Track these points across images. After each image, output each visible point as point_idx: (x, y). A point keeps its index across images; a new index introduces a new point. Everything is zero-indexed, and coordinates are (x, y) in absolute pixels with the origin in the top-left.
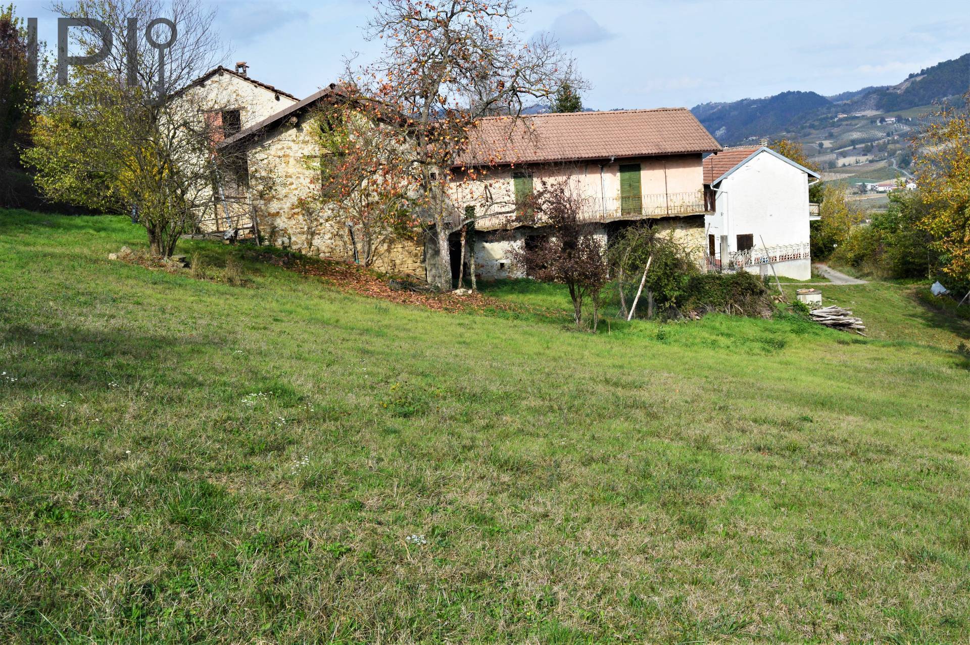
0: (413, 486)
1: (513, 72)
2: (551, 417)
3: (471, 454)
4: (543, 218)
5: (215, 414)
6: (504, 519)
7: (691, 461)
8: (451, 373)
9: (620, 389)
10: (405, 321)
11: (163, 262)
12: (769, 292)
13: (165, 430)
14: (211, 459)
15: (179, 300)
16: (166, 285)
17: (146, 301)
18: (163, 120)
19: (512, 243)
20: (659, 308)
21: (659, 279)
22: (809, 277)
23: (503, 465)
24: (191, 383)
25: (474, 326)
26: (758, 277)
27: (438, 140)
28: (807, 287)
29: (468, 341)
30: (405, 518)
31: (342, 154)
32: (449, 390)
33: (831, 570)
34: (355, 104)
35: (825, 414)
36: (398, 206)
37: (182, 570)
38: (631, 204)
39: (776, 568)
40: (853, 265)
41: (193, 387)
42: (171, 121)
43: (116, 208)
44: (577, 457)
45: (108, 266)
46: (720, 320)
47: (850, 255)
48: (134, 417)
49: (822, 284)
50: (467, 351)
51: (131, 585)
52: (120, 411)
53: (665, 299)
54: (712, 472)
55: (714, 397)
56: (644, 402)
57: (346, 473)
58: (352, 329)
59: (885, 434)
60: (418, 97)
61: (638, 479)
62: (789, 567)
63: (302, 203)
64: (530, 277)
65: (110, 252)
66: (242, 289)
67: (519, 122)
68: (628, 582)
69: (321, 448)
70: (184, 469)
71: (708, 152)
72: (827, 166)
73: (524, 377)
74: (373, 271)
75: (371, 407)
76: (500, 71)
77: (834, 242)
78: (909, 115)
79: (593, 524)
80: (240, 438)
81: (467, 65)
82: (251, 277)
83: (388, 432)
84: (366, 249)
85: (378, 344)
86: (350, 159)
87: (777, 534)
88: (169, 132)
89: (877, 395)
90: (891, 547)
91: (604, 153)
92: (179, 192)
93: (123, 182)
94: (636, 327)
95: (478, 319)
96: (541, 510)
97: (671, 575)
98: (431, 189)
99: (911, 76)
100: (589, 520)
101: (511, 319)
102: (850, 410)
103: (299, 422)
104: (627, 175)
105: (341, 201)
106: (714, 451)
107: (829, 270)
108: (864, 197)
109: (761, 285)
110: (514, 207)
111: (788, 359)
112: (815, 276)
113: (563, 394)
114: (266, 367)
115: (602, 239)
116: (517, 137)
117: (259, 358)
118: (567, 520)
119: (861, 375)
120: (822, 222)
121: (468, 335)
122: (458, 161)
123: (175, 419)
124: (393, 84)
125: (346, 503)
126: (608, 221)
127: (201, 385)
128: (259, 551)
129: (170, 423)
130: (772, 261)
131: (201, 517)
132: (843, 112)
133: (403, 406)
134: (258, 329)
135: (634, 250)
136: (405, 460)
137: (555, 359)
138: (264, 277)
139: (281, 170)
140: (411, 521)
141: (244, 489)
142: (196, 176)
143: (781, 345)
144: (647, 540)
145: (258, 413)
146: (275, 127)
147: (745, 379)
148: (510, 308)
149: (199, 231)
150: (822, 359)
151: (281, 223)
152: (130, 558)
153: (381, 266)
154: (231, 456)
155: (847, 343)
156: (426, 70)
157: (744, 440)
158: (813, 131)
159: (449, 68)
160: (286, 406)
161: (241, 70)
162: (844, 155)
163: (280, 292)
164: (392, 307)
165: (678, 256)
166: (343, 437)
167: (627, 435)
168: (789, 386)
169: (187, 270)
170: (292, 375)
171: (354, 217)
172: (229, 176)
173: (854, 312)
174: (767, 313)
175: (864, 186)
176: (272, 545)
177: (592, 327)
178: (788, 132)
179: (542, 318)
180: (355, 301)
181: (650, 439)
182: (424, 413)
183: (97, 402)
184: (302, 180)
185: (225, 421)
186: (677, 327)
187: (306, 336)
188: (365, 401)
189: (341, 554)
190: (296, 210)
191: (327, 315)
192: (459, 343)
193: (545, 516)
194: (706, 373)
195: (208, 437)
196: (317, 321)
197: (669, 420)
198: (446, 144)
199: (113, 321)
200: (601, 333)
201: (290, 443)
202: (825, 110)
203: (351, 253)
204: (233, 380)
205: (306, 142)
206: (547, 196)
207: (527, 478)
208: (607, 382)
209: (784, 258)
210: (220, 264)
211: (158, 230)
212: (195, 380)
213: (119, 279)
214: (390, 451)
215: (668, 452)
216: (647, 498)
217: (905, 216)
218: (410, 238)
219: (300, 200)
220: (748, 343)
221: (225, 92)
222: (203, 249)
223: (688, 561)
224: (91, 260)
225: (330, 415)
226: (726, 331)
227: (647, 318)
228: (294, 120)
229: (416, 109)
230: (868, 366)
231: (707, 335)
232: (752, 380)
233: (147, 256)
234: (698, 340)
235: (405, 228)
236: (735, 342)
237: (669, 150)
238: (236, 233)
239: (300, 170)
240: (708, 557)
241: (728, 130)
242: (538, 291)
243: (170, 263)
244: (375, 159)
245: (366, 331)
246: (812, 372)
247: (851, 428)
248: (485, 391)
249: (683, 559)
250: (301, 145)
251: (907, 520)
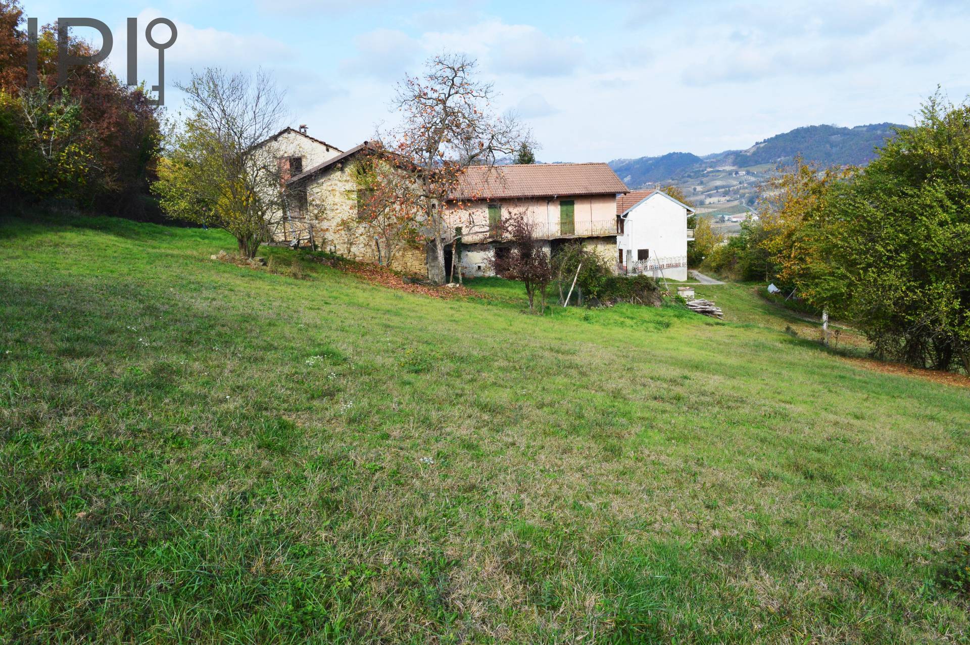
0: (423, 422)
1: (490, 136)
2: (514, 374)
3: (462, 400)
4: (508, 236)
5: (287, 370)
6: (485, 447)
7: (610, 407)
8: (446, 342)
9: (560, 354)
10: (413, 305)
11: (248, 261)
12: (659, 289)
13: (253, 381)
14: (284, 401)
15: (260, 288)
16: (250, 278)
17: (236, 289)
18: (250, 164)
19: (487, 253)
20: (585, 298)
21: (586, 279)
22: (686, 279)
23: (484, 408)
24: (270, 347)
25: (461, 309)
26: (652, 279)
27: (438, 182)
28: (685, 286)
29: (457, 319)
30: (418, 445)
31: (372, 190)
32: (445, 354)
33: (708, 485)
34: (381, 156)
35: (698, 374)
36: (410, 226)
37: (267, 482)
38: (567, 227)
39: (670, 483)
40: (715, 271)
41: (271, 350)
42: (254, 165)
43: (217, 223)
44: (534, 403)
45: (211, 264)
46: (626, 308)
47: (713, 264)
48: (231, 372)
49: (694, 284)
50: (456, 327)
51: (233, 493)
52: (221, 367)
53: (590, 292)
54: (624, 415)
55: (623, 361)
56: (577, 365)
57: (377, 412)
58: (378, 310)
59: (739, 389)
60: (424, 152)
61: (575, 419)
62: (679, 483)
63: (344, 223)
64: (498, 276)
65: (212, 254)
66: (302, 281)
67: (493, 170)
68: (571, 492)
69: (361, 394)
70: (266, 409)
71: (620, 193)
72: (698, 203)
73: (496, 346)
74: (391, 270)
75: (393, 365)
76: (480, 135)
77: (702, 255)
78: (755, 170)
79: (547, 451)
80: (304, 387)
81: (458, 130)
82: (309, 273)
83: (405, 383)
84: (387, 255)
85: (396, 321)
86: (377, 193)
87: (670, 459)
88: (254, 172)
89: (733, 361)
90: (748, 469)
91: (549, 192)
92: (260, 213)
93: (221, 206)
94: (569, 312)
95: (463, 304)
96: (510, 440)
97: (600, 487)
98: (432, 215)
99: (757, 143)
100: (543, 447)
101: (486, 305)
102: (715, 372)
103: (344, 376)
104: (565, 208)
105: (371, 222)
106: (625, 399)
107: (699, 274)
108: (723, 225)
109: (653, 284)
110: (488, 228)
111: (673, 335)
112: (690, 278)
113: (522, 358)
114: (320, 336)
115: (547, 250)
116: (492, 180)
117: (315, 330)
118: (528, 447)
119: (721, 347)
120: (695, 241)
121: (457, 316)
122: (451, 196)
123: (259, 374)
124: (408, 143)
125: (378, 434)
126: (551, 239)
127: (276, 349)
128: (320, 468)
129: (256, 376)
130: (661, 268)
131: (279, 444)
132: (711, 167)
133: (414, 365)
134: (314, 309)
135: (570, 259)
136: (417, 403)
137: (515, 333)
138: (318, 273)
139: (330, 200)
140: (422, 446)
141: (308, 424)
142: (272, 203)
143: (668, 325)
144: (582, 462)
145: (316, 369)
146: (327, 170)
147: (644, 349)
148: (485, 297)
149: (273, 241)
150: (695, 335)
151: (329, 236)
152: (231, 474)
153: (397, 266)
154: (298, 400)
155: (712, 325)
156: (430, 133)
157: (645, 392)
158: (689, 179)
159: (446, 133)
160: (335, 364)
161: (303, 130)
162: (710, 196)
163: (328, 284)
164: (405, 295)
165: (599, 264)
166: (373, 387)
167: (566, 387)
168: (674, 354)
169: (265, 267)
170: (338, 342)
171: (379, 233)
172: (294, 203)
173: (716, 303)
174: (658, 303)
175: (723, 217)
176: (329, 464)
177: (540, 312)
178: (673, 180)
179: (506, 303)
180: (380, 291)
181: (582, 390)
182: (429, 370)
183: (205, 361)
184: (344, 207)
185: (294, 375)
186: (598, 312)
187: (347, 315)
188: (389, 361)
189: (376, 470)
190: (340, 228)
191: (361, 301)
192: (451, 321)
193: (513, 444)
194: (617, 344)
195: (283, 386)
196: (354, 304)
197: (594, 377)
198: (443, 184)
199: (214, 303)
200: (546, 315)
201: (339, 391)
202: (698, 165)
203: (377, 258)
204: (298, 345)
205: (347, 181)
206: (512, 221)
207: (500, 417)
208: (551, 350)
209: (669, 266)
210: (288, 264)
211: (245, 240)
212: (272, 345)
213: (218, 273)
214: (407, 397)
215: (594, 399)
216: (582, 431)
217: (751, 239)
218: (417, 248)
219: (343, 220)
220: (645, 324)
221: (291, 145)
222: (276, 253)
223: (611, 477)
224: (198, 259)
225: (365, 371)
226: (631, 315)
227: (577, 306)
228: (340, 165)
229: (423, 160)
230: (727, 341)
231: (618, 318)
232: (648, 350)
233: (237, 257)
234: (612, 321)
235: (414, 242)
236: (636, 323)
237: (594, 192)
238: (298, 242)
239: (343, 200)
240: (624, 474)
241: (632, 177)
242: (503, 285)
243: (253, 262)
244: (394, 194)
245: (388, 312)
246: (688, 344)
247: (716, 384)
248: (470, 355)
249: (607, 476)
250: (344, 183)
251: (757, 450)
